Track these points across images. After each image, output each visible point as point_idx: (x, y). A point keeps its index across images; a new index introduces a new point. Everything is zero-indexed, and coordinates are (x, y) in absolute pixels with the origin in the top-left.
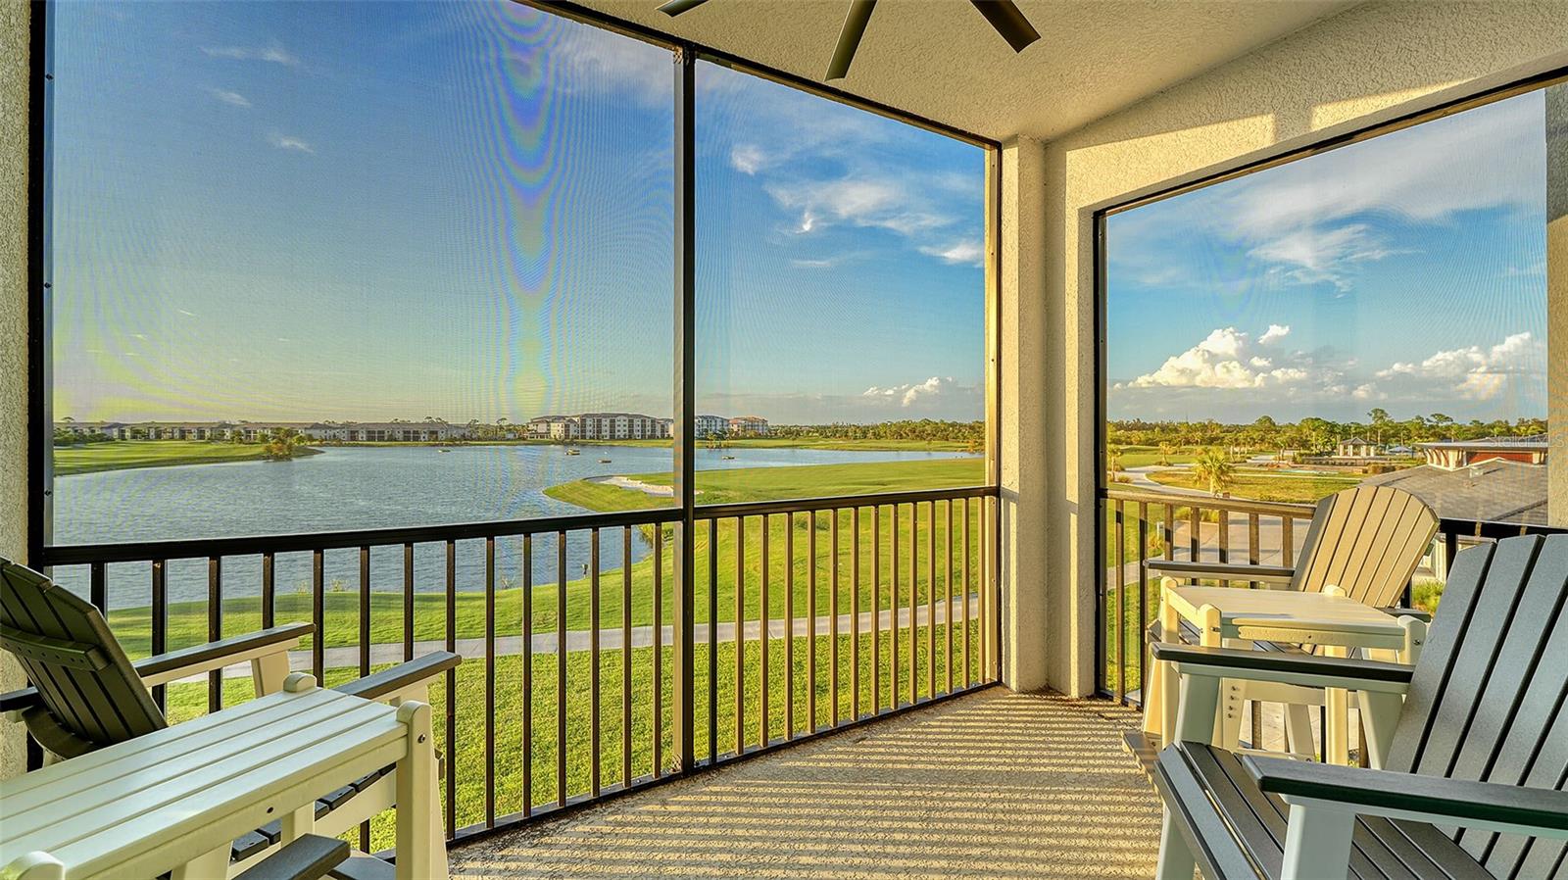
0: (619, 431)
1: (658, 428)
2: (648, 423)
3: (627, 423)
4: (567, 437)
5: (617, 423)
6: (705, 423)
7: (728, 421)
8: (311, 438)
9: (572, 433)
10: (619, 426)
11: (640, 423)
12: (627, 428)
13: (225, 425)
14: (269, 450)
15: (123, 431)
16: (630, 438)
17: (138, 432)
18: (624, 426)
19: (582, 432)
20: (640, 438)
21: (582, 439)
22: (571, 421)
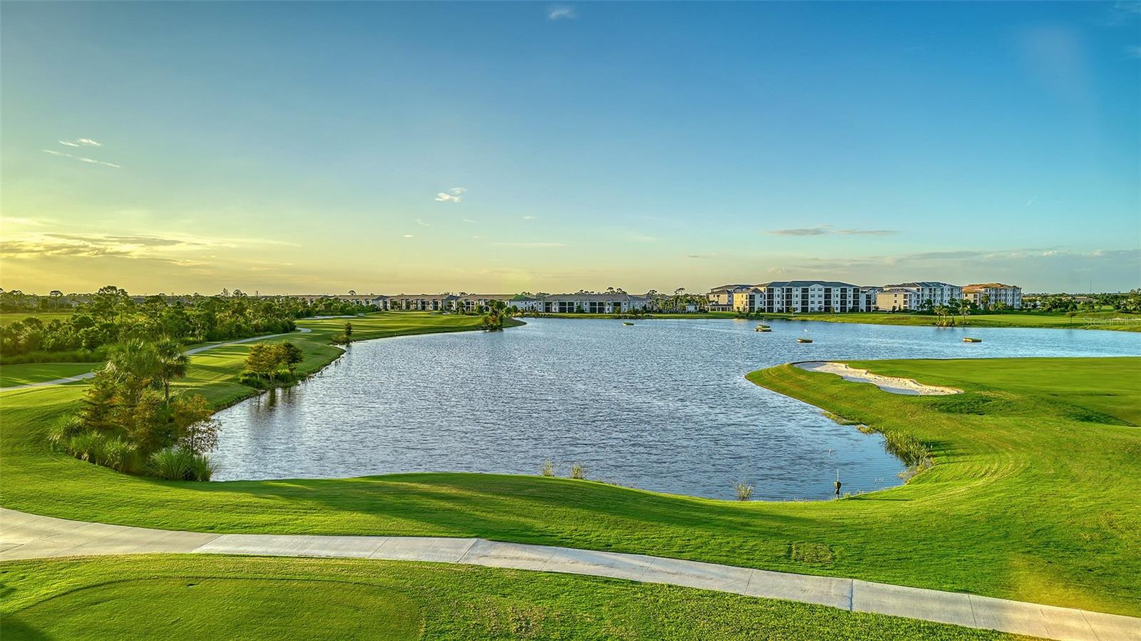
0: (812, 302)
1: (863, 299)
2: (850, 293)
3: (823, 293)
4: (752, 309)
5: (810, 293)
6: (927, 292)
7: (960, 288)
8: (515, 309)
9: (757, 306)
10: (813, 296)
11: (839, 293)
12: (823, 300)
13: (452, 297)
14: (486, 320)
15: (386, 302)
16: (826, 311)
17: (395, 303)
18: (820, 296)
19: (769, 303)
20: (839, 311)
21: (769, 311)
22: (756, 291)
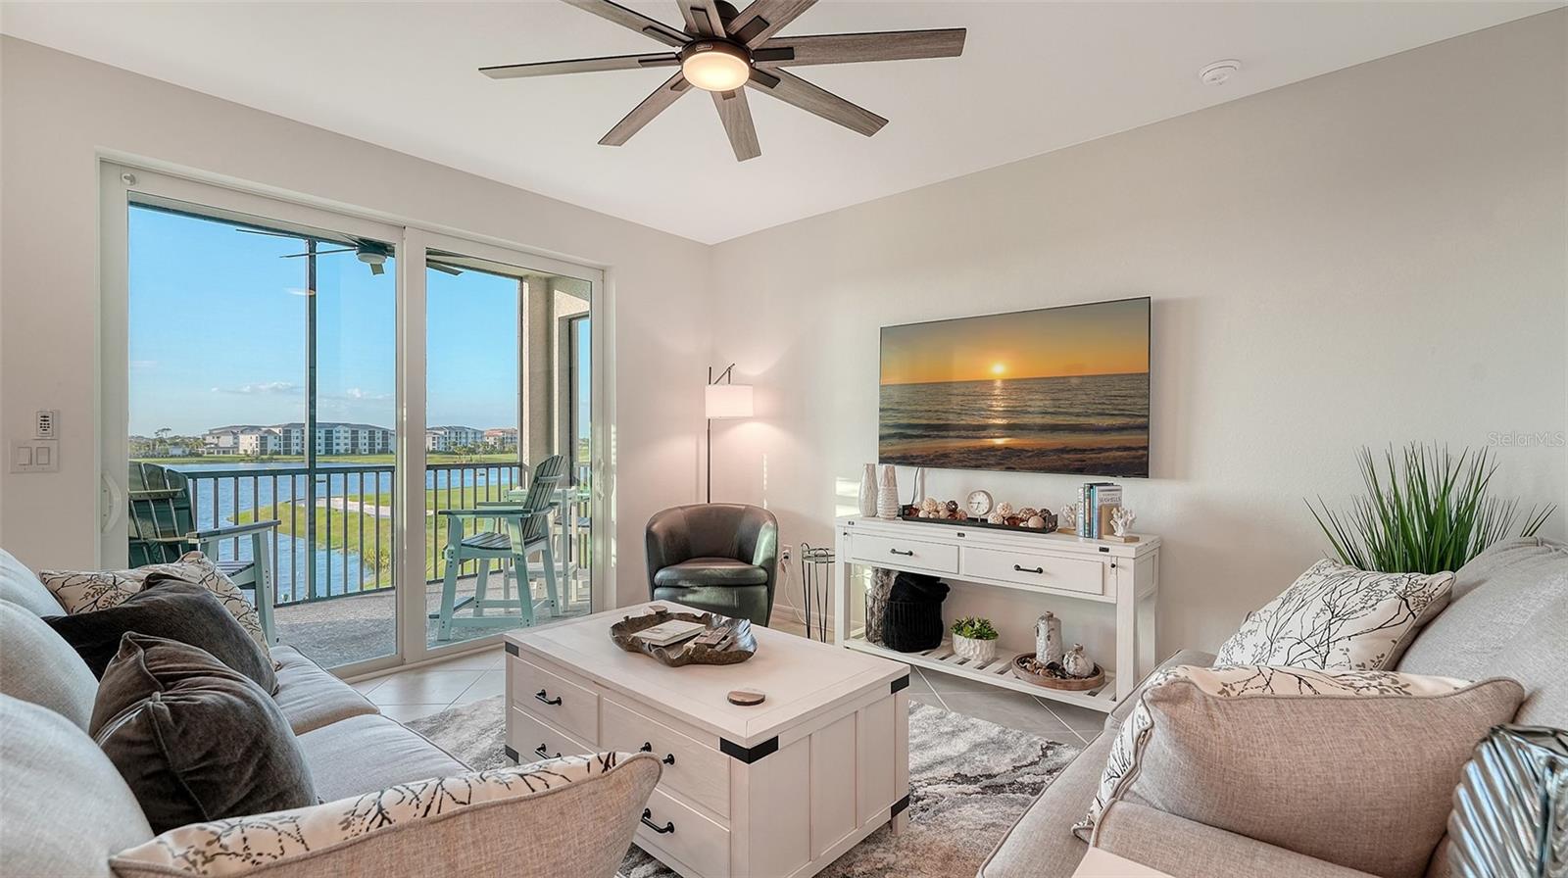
0: (338, 444)
1: (379, 440)
2: (379, 435)
3: (349, 435)
4: (264, 452)
5: (335, 435)
6: (453, 435)
7: (482, 432)
9: (270, 447)
10: (338, 438)
11: (367, 435)
12: (349, 441)
16: (353, 452)
18: (346, 438)
19: (285, 445)
20: (367, 452)
21: (285, 454)
22: (269, 432)
